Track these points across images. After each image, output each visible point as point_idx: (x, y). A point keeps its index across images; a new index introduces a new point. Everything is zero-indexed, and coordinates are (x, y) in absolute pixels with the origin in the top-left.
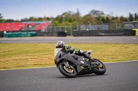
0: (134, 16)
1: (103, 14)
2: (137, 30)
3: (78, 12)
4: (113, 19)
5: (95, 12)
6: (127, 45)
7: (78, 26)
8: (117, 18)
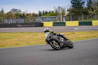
0: (42, 13)
1: (20, 11)
2: (44, 23)
3: (2, 10)
4: (28, 15)
5: (14, 10)
6: (37, 34)
7: (2, 20)
8: (30, 14)
